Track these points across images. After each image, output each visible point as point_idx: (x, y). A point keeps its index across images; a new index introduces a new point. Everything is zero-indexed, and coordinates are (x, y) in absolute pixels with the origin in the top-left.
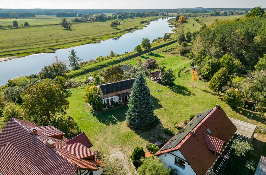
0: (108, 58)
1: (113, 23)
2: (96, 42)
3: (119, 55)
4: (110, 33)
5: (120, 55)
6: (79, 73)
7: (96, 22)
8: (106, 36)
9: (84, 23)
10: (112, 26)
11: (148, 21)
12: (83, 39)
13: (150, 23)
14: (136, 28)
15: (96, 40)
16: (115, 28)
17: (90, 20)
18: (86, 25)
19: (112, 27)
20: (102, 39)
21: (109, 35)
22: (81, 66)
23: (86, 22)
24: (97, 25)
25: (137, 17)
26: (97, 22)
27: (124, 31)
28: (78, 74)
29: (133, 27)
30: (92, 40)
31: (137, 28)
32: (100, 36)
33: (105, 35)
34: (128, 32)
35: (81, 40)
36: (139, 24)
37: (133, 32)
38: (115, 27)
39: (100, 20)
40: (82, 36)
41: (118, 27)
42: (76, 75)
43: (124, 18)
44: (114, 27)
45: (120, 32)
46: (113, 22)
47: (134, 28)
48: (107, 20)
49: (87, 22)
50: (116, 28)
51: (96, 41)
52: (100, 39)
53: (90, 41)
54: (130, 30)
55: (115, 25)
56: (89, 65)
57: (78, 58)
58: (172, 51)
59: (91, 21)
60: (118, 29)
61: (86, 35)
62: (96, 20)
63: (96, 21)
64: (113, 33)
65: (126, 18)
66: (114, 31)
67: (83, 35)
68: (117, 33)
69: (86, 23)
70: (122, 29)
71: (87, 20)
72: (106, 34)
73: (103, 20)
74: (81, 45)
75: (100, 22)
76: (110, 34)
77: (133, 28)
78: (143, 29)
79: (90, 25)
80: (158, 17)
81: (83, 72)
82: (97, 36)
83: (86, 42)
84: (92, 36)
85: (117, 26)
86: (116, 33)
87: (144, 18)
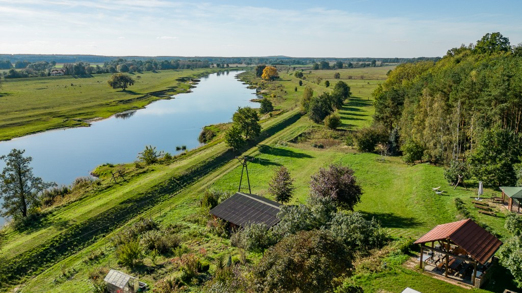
0: (141, 171)
1: (118, 78)
2: (79, 124)
3: (173, 157)
4: (112, 101)
5: (175, 158)
6: (47, 246)
7: (65, 78)
8: (104, 109)
9: (33, 80)
10: (114, 84)
11: (192, 76)
12: (37, 116)
13: (199, 81)
14: (173, 90)
15: (78, 118)
16: (121, 89)
17: (49, 74)
18: (41, 86)
19: (114, 88)
20: (93, 116)
21: (111, 104)
22: (50, 209)
23: (40, 79)
24: (72, 85)
25: (161, 69)
26: (69, 79)
27: (146, 96)
28: (43, 255)
29: (164, 88)
30: (65, 120)
31: (175, 89)
32: (87, 108)
33: (102, 105)
34: (157, 98)
35: (30, 119)
36: (177, 82)
37: (170, 98)
38: (122, 87)
39: (77, 73)
40: (34, 109)
41: (130, 88)
42: (35, 262)
43: (135, 71)
44: (118, 87)
45: (138, 98)
46: (116, 77)
47: (168, 91)
48: (94, 73)
49: (43, 79)
50: (124, 91)
51: (79, 121)
52: (89, 117)
53: (60, 120)
54: (160, 94)
55: (121, 82)
56: (80, 199)
57: (38, 179)
58: (308, 140)
59: (51, 76)
60: (131, 92)
61: (44, 105)
62: (65, 74)
63: (66, 76)
64: (121, 101)
65: (139, 71)
66: (123, 96)
67: (38, 107)
68: (131, 100)
69: (40, 81)
70: (141, 93)
71: (43, 75)
72: (104, 102)
73: (85, 73)
74: (34, 133)
75: (76, 78)
76: (114, 104)
77: (166, 90)
78: (189, 92)
79: (51, 84)
80: (209, 70)
81: (66, 240)
82: (79, 109)
83: (47, 125)
84: (63, 110)
85: (128, 86)
86: (129, 100)
87: (180, 72)
